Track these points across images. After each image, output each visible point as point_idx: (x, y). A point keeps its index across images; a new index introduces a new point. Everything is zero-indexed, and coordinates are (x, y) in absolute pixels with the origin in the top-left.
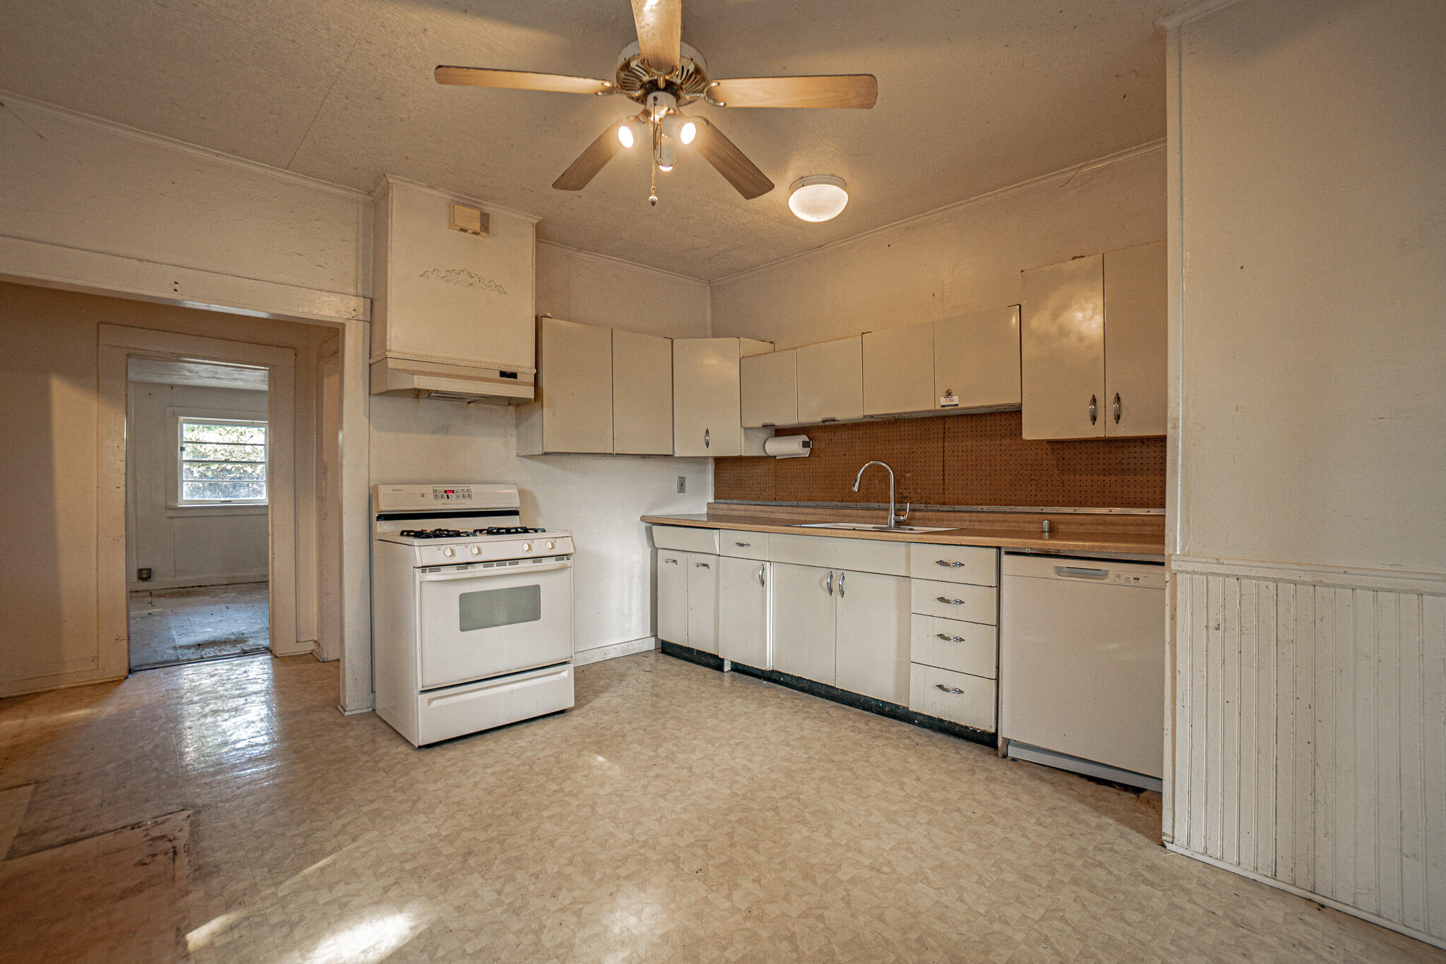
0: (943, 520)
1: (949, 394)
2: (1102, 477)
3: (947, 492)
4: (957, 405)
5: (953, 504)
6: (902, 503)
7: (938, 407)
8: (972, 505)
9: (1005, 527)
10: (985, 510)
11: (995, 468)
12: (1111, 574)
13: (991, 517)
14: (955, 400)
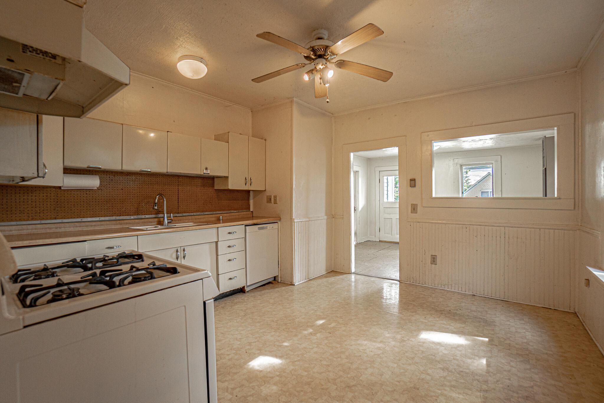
0: (181, 220)
1: (206, 169)
2: (228, 201)
3: (179, 208)
4: (209, 174)
5: (182, 213)
6: (158, 214)
7: (202, 173)
8: (190, 213)
9: (204, 220)
10: (195, 214)
11: (198, 198)
12: (268, 228)
13: (200, 217)
14: (209, 172)
